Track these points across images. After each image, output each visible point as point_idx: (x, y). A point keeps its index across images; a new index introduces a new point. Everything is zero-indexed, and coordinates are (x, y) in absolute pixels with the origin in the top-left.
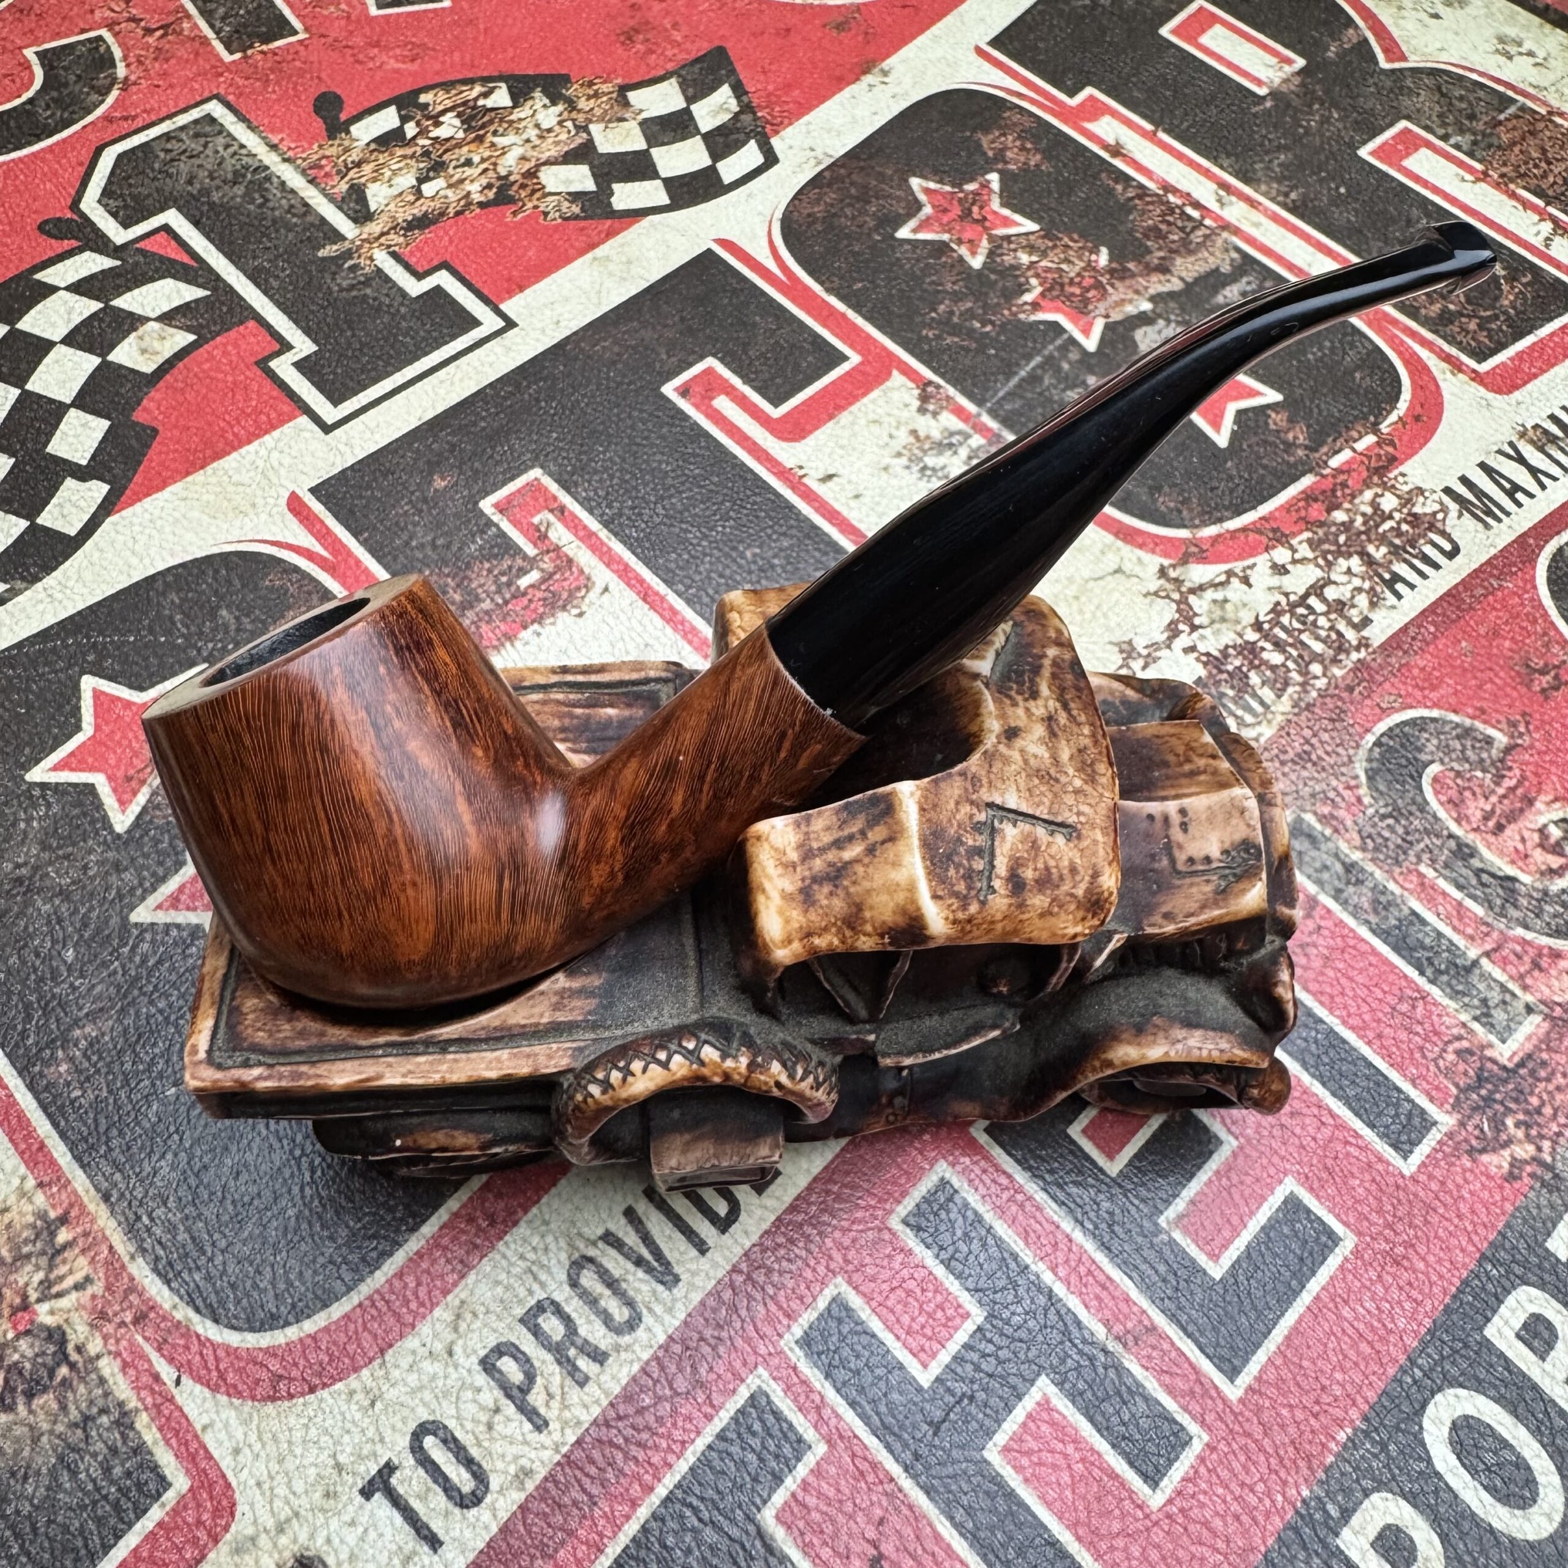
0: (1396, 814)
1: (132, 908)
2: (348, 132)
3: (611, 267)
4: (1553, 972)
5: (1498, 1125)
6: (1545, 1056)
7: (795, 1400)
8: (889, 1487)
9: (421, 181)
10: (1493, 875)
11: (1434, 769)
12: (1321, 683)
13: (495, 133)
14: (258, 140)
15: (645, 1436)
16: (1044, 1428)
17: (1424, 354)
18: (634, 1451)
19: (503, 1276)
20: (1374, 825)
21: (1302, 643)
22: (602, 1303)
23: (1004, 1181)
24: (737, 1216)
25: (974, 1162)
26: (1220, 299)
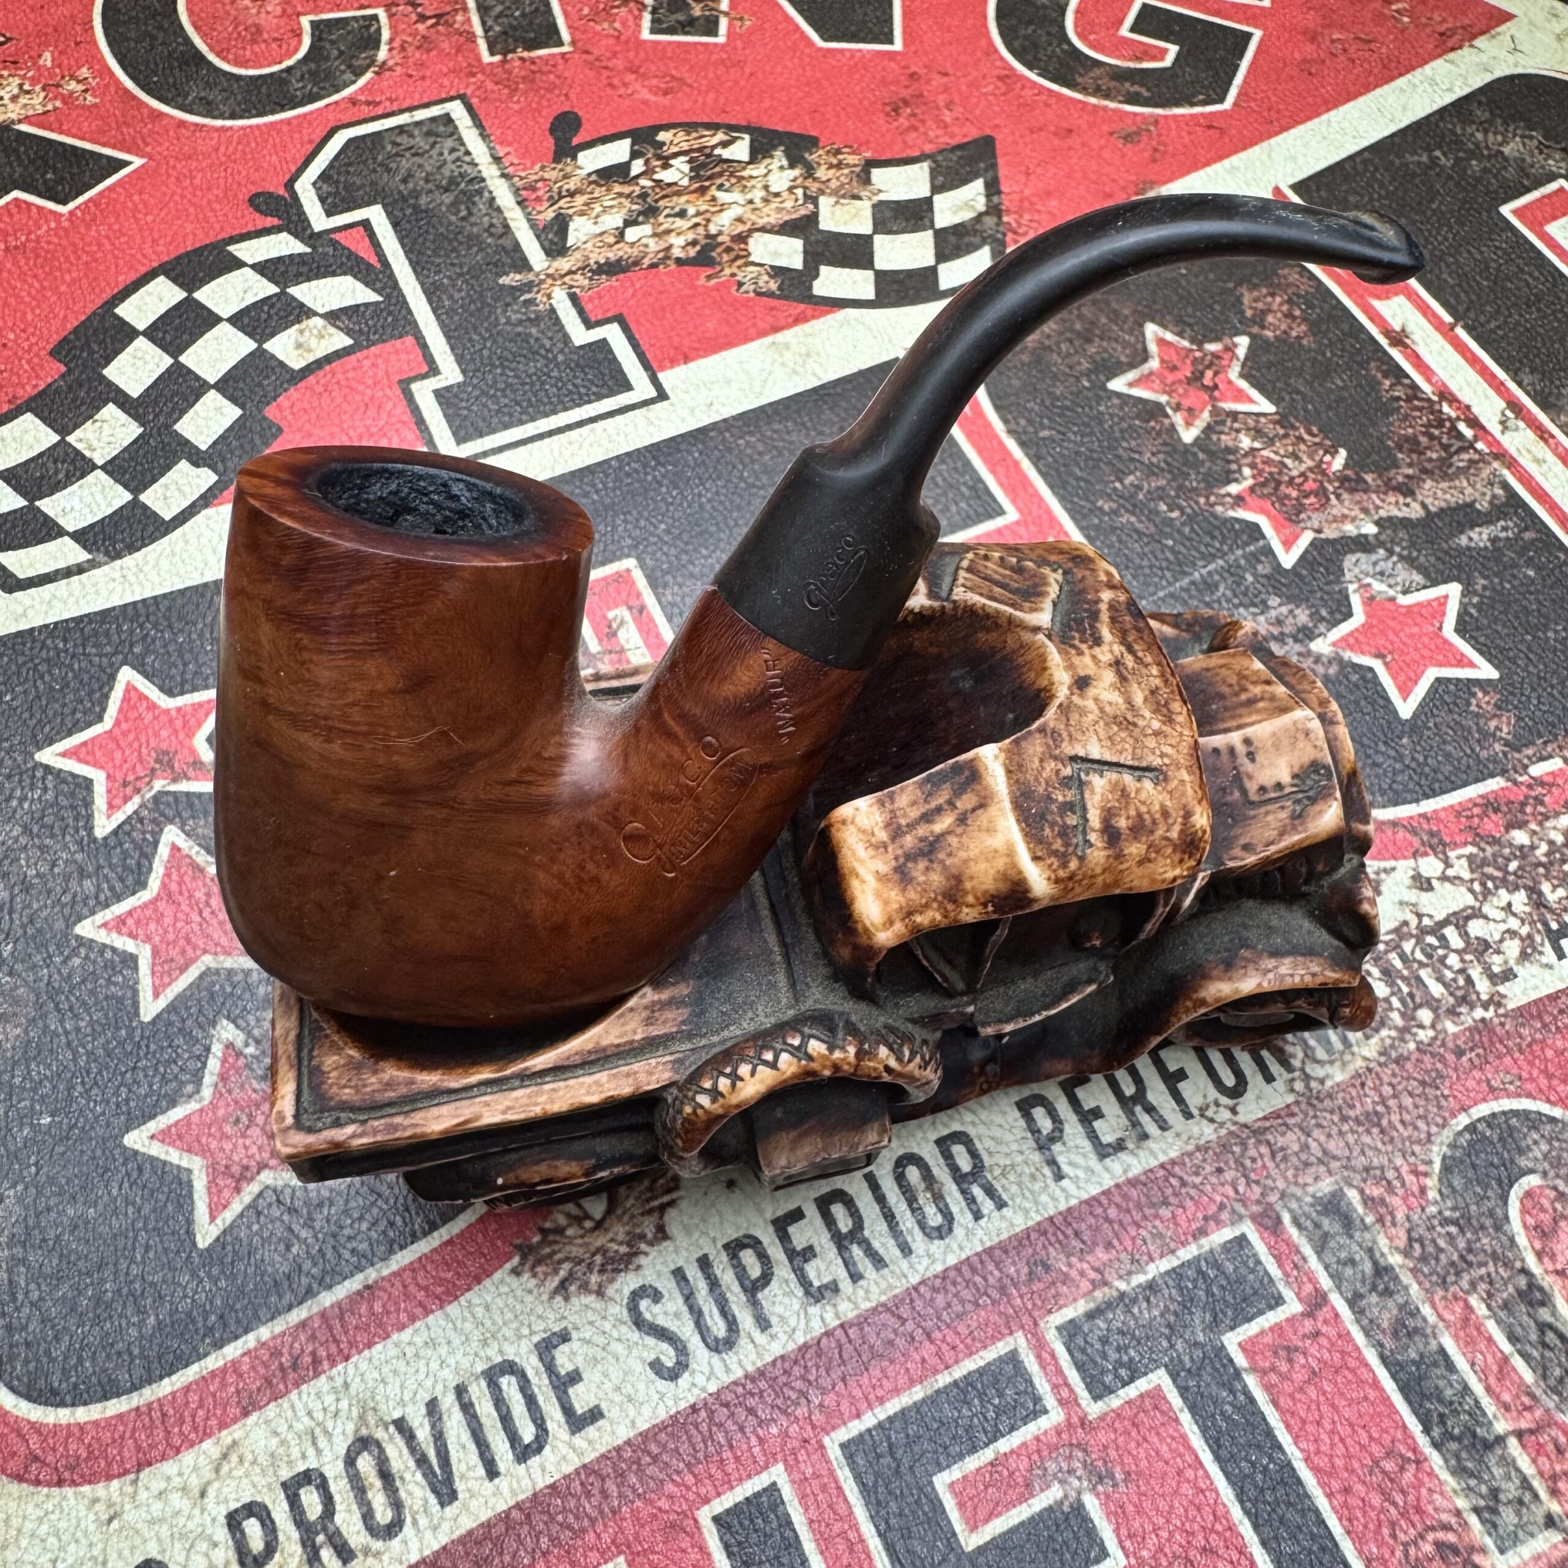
0: (1464, 1223)
1: (80, 919)
2: (574, 158)
3: (788, 356)
9: (628, 223)
10: (1559, 1334)
11: (1533, 1180)
12: (1424, 1035)
13: (720, 187)
14: (485, 149)
19: (283, 1429)
20: (1431, 1228)
21: (1419, 979)
22: (370, 1495)
23: (841, 1509)
24: (539, 1450)
25: (816, 1476)
26: (1463, 541)
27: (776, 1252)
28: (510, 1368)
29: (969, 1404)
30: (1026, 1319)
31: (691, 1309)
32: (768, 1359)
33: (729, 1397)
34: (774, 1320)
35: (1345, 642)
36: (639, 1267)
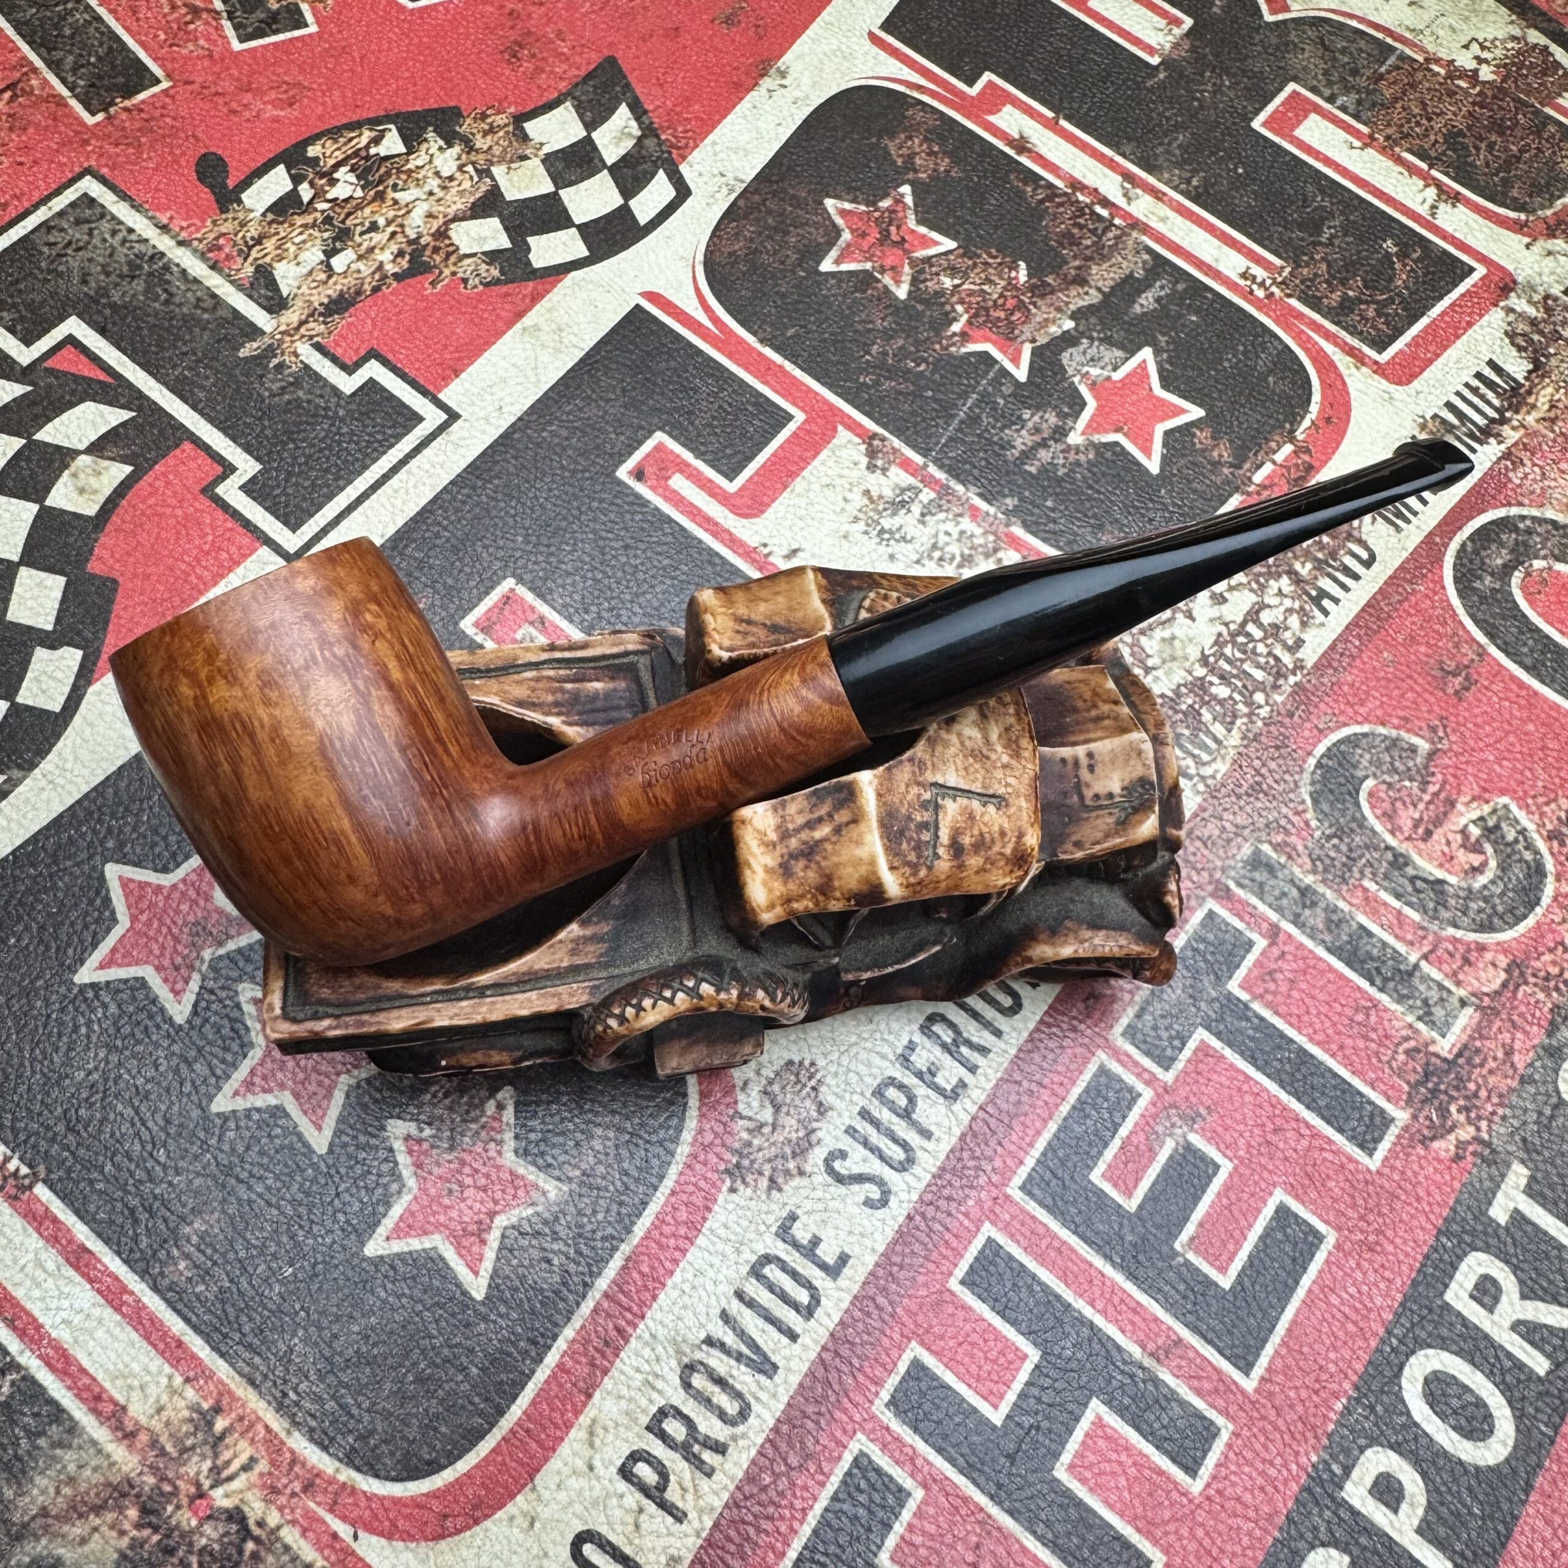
0: (1340, 833)
1: (210, 1099)
2: (240, 202)
3: (543, 337)
4: (1481, 965)
5: (1444, 1113)
6: (1478, 1044)
7: (891, 1457)
8: (980, 1516)
9: (330, 253)
10: (1425, 881)
11: (1369, 783)
12: (1264, 712)
13: (395, 187)
14: (146, 221)
15: (771, 1510)
16: (1101, 1443)
17: (1329, 348)
18: (765, 1525)
19: (624, 1391)
20: (1322, 847)
21: (1245, 672)
22: (715, 1400)
23: (1041, 1230)
24: (818, 1302)
25: (1013, 1217)
26: (1137, 309)
27: (910, 1080)
28: (767, 1259)
29: (1087, 1116)
30: (1099, 1041)
31: (872, 1150)
32: (942, 1157)
33: (929, 1197)
34: (933, 1128)
35: (1090, 428)
36: (819, 1142)
